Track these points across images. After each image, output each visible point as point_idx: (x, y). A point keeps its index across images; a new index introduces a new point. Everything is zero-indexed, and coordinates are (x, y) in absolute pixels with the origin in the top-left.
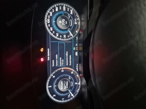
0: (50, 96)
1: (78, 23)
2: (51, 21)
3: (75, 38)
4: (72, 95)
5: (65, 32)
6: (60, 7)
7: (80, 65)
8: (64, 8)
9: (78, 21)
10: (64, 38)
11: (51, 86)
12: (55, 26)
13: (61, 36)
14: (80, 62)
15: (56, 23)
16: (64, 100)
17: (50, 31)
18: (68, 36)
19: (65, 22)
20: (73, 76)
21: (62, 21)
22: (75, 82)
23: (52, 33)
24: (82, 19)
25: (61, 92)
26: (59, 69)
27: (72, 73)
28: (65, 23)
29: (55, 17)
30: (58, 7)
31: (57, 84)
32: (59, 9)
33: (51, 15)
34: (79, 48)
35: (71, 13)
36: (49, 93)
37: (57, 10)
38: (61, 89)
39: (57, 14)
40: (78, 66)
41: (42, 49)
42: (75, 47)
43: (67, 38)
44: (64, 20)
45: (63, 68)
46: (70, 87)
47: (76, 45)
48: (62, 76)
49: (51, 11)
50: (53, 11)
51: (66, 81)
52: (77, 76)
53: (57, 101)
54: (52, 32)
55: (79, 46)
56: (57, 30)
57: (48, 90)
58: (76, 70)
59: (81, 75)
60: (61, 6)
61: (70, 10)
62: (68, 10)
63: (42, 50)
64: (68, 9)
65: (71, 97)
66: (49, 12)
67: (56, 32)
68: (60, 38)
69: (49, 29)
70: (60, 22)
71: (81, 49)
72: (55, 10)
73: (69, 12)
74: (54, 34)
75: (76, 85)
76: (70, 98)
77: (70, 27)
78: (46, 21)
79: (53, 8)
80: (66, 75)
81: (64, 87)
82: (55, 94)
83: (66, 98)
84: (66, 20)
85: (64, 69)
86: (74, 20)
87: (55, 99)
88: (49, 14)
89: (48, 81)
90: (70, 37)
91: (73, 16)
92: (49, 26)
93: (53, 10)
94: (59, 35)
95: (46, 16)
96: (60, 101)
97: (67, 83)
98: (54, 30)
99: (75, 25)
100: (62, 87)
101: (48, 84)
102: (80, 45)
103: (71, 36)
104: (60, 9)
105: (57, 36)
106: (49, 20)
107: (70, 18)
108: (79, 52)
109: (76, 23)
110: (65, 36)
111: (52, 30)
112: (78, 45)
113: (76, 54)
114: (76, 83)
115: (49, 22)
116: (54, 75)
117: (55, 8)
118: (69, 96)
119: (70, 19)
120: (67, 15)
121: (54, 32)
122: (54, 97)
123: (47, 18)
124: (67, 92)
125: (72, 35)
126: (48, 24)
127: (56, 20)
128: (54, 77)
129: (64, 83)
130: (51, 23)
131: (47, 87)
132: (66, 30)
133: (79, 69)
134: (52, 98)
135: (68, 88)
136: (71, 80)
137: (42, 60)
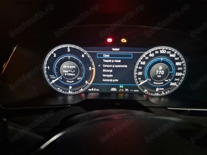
0: (55, 49)
1: (157, 92)
2: (163, 55)
3: (137, 88)
4: (53, 81)
5: (146, 74)
6: (181, 69)
7: (98, 94)
8: (180, 74)
9: (160, 92)
10: (137, 72)
11: (69, 50)
12: (155, 60)
13: (140, 68)
14: (101, 94)
15: (159, 62)
16: (47, 69)
17: (149, 54)
18: (140, 79)
19: (161, 75)
20: (82, 83)
22: (73, 87)
23: (146, 56)
24: (163, 99)
25: (59, 65)
26: (93, 64)
27: (86, 82)
28: (158, 74)
29: (168, 60)
30: (182, 66)
31: (72, 60)
32: (179, 66)
33: (172, 56)
34: (121, 92)
35: (172, 84)
36: (59, 47)
37: (178, 64)
38: (64, 66)
39: (172, 64)
40: (96, 92)
41: (125, 41)
42: (124, 88)
43: (138, 76)
44: (163, 72)
45: (94, 69)
46: (65, 78)
47: (126, 90)
48: (83, 67)
49: (177, 56)
50: (176, 59)
51: (76, 73)
52: (82, 90)
53: (47, 59)
54: (148, 55)
55: (125, 93)
56: (150, 63)
57: (64, 46)
58: (90, 88)
59: (83, 95)
60: (183, 70)
62: (176, 79)
63: (124, 40)
64: (178, 80)
65: (51, 80)
66: (174, 53)
67: (147, 61)
69: (152, 52)
70: (161, 68)
71: (121, 96)
72: (177, 61)
73: (173, 81)
74: (144, 58)
75: (68, 87)
76: (49, 77)
77: (152, 82)
78: (163, 48)
79: (180, 58)
80: (84, 73)
81: (66, 69)
82: (58, 56)
83: (50, 72)
84: (163, 76)
85: (92, 70)
86: (161, 87)
87: (49, 55)
88: (172, 53)
89: (78, 48)
90: (138, 81)
91: (167, 87)
93: (178, 59)
94: (143, 66)
95: (170, 49)
96: (45, 63)
97: (72, 74)
98: (151, 58)
99: (155, 88)
100: (67, 68)
101: (73, 46)
102: (127, 95)
103: (139, 83)
104: (179, 69)
105: (142, 63)
106: (164, 52)
107: (165, 82)
108: (117, 93)
109: (157, 89)
110: (140, 73)
111: (151, 55)
112: (127, 92)
113: (114, 89)
114: (70, 87)
115: (161, 52)
116: (85, 55)
117: (180, 61)
118: (52, 77)
119: (163, 81)
120: (169, 77)
121: (147, 58)
122: (52, 55)
123: (167, 50)
124: (59, 74)
125: (141, 83)
126: (159, 50)
127: (163, 62)
128: (83, 56)
129: (73, 69)
130: (160, 55)
131: (69, 46)
132: (149, 76)
133: (92, 92)
134: (52, 52)
135: (64, 75)
136: (76, 80)
137: (110, 40)
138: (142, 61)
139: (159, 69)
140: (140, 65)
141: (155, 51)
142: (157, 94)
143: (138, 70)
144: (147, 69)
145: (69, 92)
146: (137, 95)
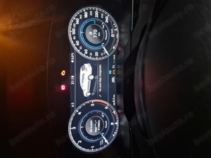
0: (74, 142)
1: (116, 36)
2: (77, 31)
3: (111, 57)
4: (106, 141)
5: (98, 48)
6: (91, 12)
7: (118, 96)
8: (97, 13)
9: (115, 33)
10: (95, 57)
11: (74, 128)
12: (82, 39)
13: (91, 54)
14: (118, 93)
15: (84, 35)
16: (94, 148)
17: (76, 46)
18: (102, 54)
19: (97, 33)
20: (108, 112)
21: (93, 32)
22: (111, 121)
23: (78, 48)
24: (123, 30)
25: (90, 136)
26: (88, 102)
27: (106, 108)
28: (97, 35)
29: (82, 26)
30: (88, 11)
31: (84, 124)
32: (89, 14)
33: (78, 22)
34: (116, 72)
35: (107, 21)
36: (71, 138)
37: (86, 16)
38: (90, 131)
39: (86, 22)
40: (116, 98)
41: (64, 71)
42: (112, 70)
43: (100, 56)
44: (95, 31)
45: (93, 101)
46: (103, 129)
47: (113, 67)
48: (91, 112)
49: (78, 17)
50: (81, 18)
51: (97, 119)
52: (114, 112)
53: (84, 149)
55: (116, 69)
56: (86, 44)
57: (70, 133)
58: (112, 103)
59: (119, 111)
60: (92, 10)
61: (104, 17)
62: (102, 17)
63: (63, 73)
64: (102, 15)
65: (105, 143)
66: (75, 19)
67: (84, 48)
68: (90, 56)
69: (75, 43)
70: (91, 33)
71: (120, 72)
72: (83, 16)
73: (104, 20)
74: (81, 51)
75: (111, 126)
76: (102, 146)
77: (105, 41)
78: (70, 31)
80: (98, 111)
81: (94, 129)
82: (81, 139)
83: (97, 145)
84: (99, 30)
85: (94, 103)
86: (111, 32)
87: (80, 148)
88: (75, 21)
89: (71, 119)
90: (104, 56)
91: (110, 25)
92: (74, 38)
93: (81, 16)
94: (89, 51)
95: (71, 24)
96: (88, 150)
97: (99, 123)
98: (81, 44)
99: (111, 38)
100: (92, 128)
101: (70, 124)
102: (119, 67)
103: (106, 54)
104: (91, 14)
105: (86, 53)
106: (74, 30)
107: (105, 28)
108: (117, 76)
109: (113, 36)
110: (97, 54)
111: (78, 44)
112: (116, 67)
113: (113, 80)
114: (112, 124)
115: (74, 33)
116: (79, 111)
117: (83, 14)
118: (101, 142)
119: (104, 30)
120: (100, 24)
121: (81, 48)
122: (80, 144)
123: (72, 27)
124: (99, 136)
125: (107, 52)
126: (72, 36)
127: (84, 30)
128: (80, 113)
129: (94, 122)
130: (77, 35)
131: (70, 129)
132: (99, 45)
133: (116, 102)
134: (77, 145)
135: (100, 131)
136: (105, 119)
137: (63, 88)
138: (83, 52)
139: (92, 34)
140: (88, 55)
141: (73, 40)
142: (118, 36)
143: (93, 56)
144: (92, 47)
145: (117, 123)
146: (119, 56)
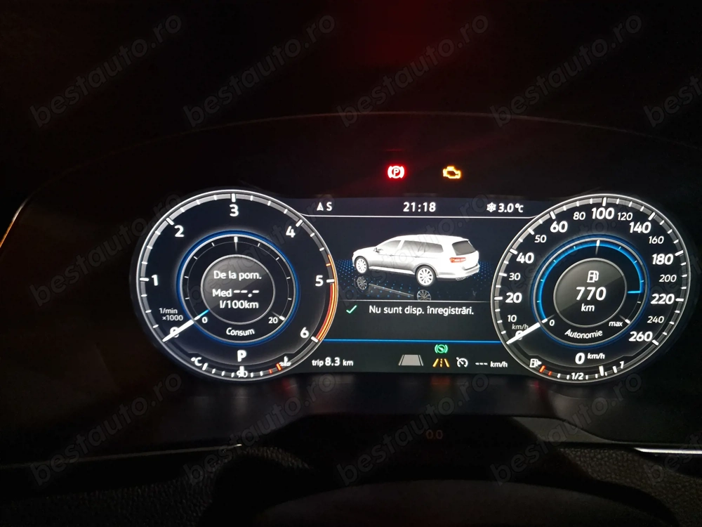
0: (182, 208)
1: (578, 369)
2: (603, 225)
3: (500, 354)
4: (175, 332)
5: (537, 302)
6: (672, 278)
7: (349, 380)
8: (667, 299)
9: (590, 368)
10: (503, 293)
11: (235, 211)
12: (574, 245)
13: (515, 277)
14: (361, 377)
15: (588, 252)
16: (149, 285)
17: (550, 221)
18: (512, 318)
19: (594, 301)
20: (288, 338)
21: (597, 285)
22: (253, 352)
23: (540, 230)
26: (331, 263)
27: (304, 333)
28: (585, 300)
29: (621, 246)
30: (675, 268)
31: (246, 247)
32: (665, 269)
33: (637, 228)
34: (441, 374)
35: (637, 337)
36: (197, 201)
37: (660, 259)
38: (217, 272)
39: (636, 261)
40: (341, 371)
41: (458, 175)
42: (451, 356)
43: (506, 309)
44: (601, 294)
45: (333, 281)
46: (223, 318)
48: (292, 276)
49: (657, 230)
50: (653, 240)
51: (263, 299)
52: (286, 363)
53: (148, 246)
54: (544, 228)
56: (553, 259)
57: (215, 196)
58: (320, 354)
59: (293, 386)
60: (680, 282)
61: (653, 327)
62: (652, 319)
63: (451, 172)
64: (659, 320)
65: (165, 327)
66: (648, 220)
68: (508, 270)
69: (560, 217)
70: (594, 276)
72: (659, 249)
73: (642, 326)
74: (530, 238)
75: (233, 350)
76: (157, 317)
77: (560, 329)
78: (605, 198)
79: (669, 239)
80: (294, 300)
81: (225, 285)
82: (190, 235)
83: (161, 297)
84: (604, 309)
85: (327, 287)
86: (596, 350)
87: (157, 232)
88: (640, 217)
89: (270, 201)
90: (507, 325)
91: (618, 347)
92: (577, 216)
94: (526, 270)
95: (631, 202)
96: (143, 263)
97: (246, 305)
98: (556, 239)
99: (571, 354)
100: (228, 278)
101: (252, 196)
103: (511, 334)
104: (665, 278)
105: (521, 259)
106: (607, 214)
107: (609, 331)
109: (580, 358)
110: (515, 298)
111: (556, 228)
112: (462, 371)
113: (411, 360)
114: (241, 354)
115: (596, 213)
116: (300, 231)
117: (668, 248)
118: (171, 314)
119: (605, 328)
120: (627, 313)
121: (541, 239)
122: (170, 230)
123: (621, 208)
124: (197, 305)
125: (519, 335)
126: (587, 209)
127: (605, 252)
128: (290, 233)
129: (251, 285)
130: (591, 225)
131: (233, 195)
132: (549, 310)
133: (325, 371)
134: (168, 219)
135: (216, 308)
136: (262, 327)
137: (396, 172)
138: (523, 249)
139: (590, 282)
140: (514, 266)
141: (571, 211)
142: (579, 377)
143: (508, 286)
144: (540, 279)
145: (242, 372)
146: (502, 381)
